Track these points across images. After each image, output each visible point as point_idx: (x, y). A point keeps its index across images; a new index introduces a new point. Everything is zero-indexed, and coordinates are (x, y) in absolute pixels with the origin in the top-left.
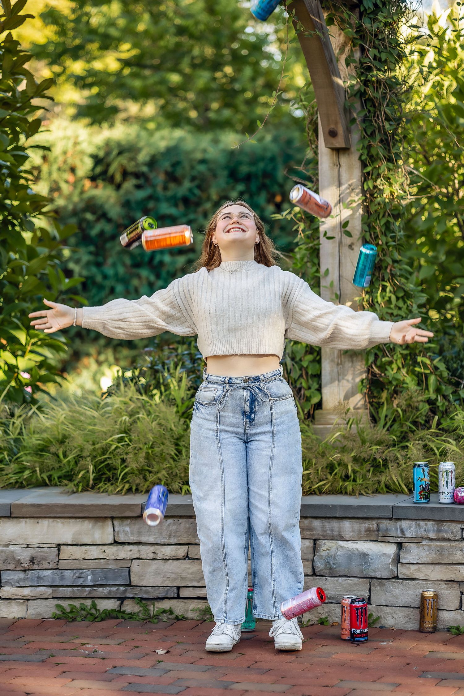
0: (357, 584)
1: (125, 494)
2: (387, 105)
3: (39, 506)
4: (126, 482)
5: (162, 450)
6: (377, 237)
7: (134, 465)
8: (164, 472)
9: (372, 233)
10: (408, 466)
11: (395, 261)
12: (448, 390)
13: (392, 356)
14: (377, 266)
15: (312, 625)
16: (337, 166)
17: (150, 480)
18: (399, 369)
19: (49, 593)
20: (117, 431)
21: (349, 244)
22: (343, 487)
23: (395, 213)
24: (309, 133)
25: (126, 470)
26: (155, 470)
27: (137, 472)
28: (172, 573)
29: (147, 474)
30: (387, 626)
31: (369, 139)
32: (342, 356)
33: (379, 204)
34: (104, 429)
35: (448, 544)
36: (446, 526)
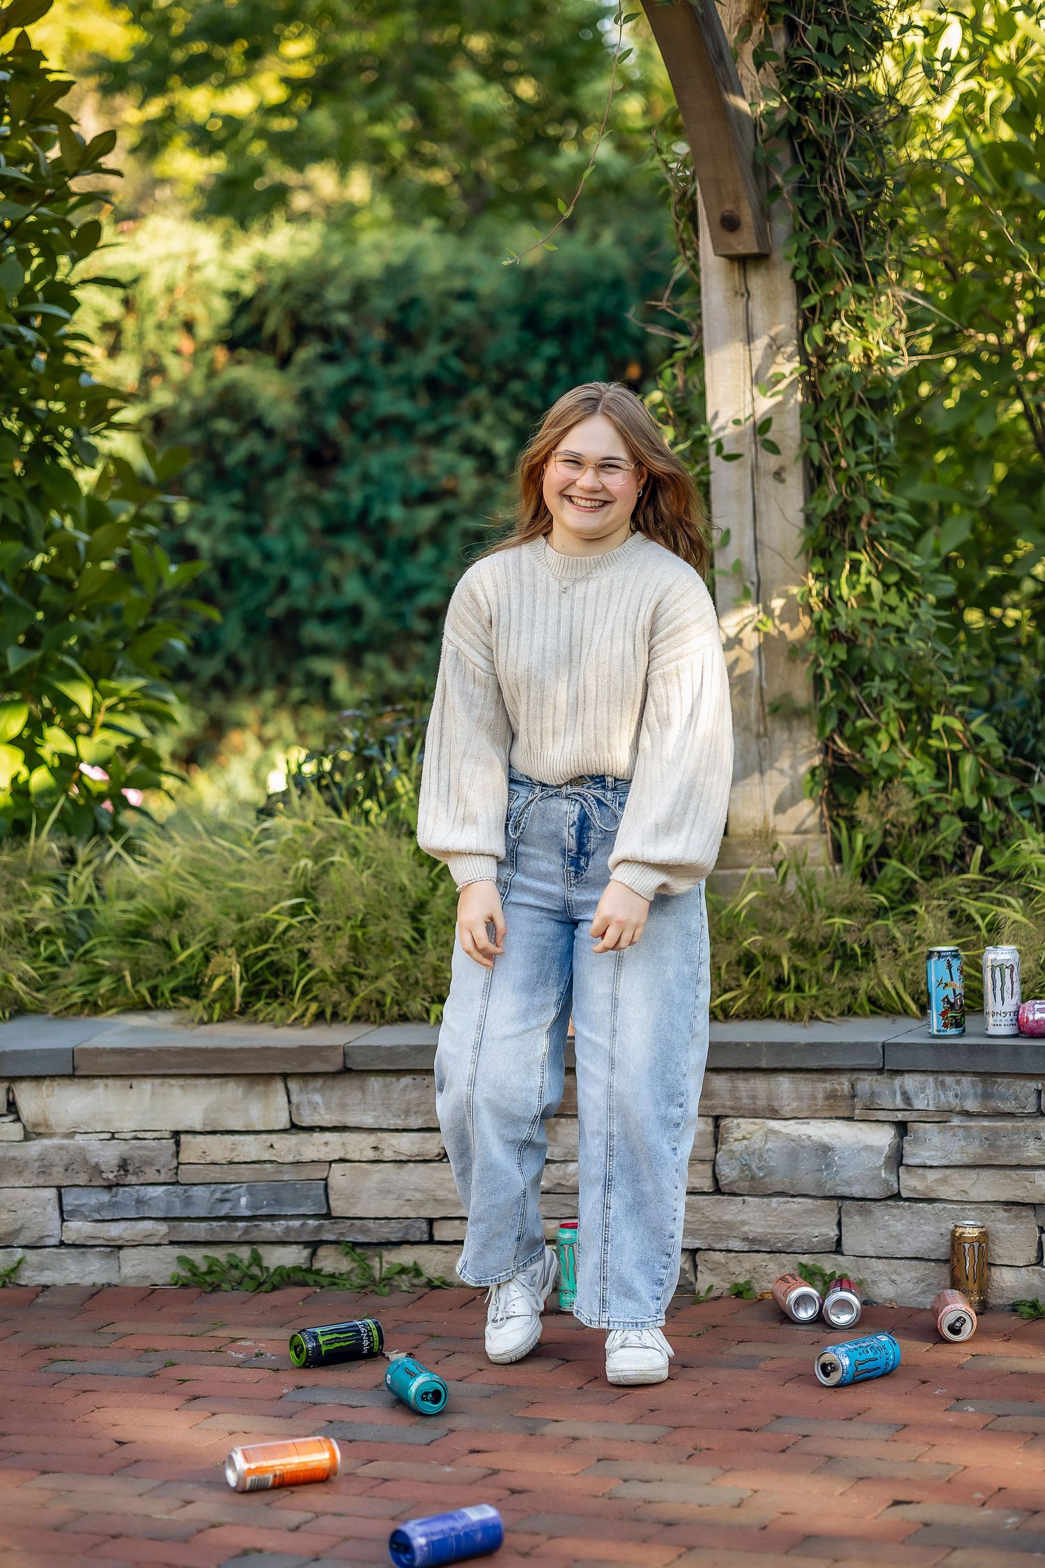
0: (812, 1210)
1: (311, 1025)
2: (851, 153)
3: (131, 1052)
4: (311, 1000)
5: (385, 931)
6: (835, 453)
7: (325, 965)
8: (390, 977)
9: (825, 443)
10: (916, 957)
11: (875, 505)
12: (1004, 786)
13: (878, 715)
14: (838, 517)
15: (717, 1298)
16: (742, 295)
17: (362, 995)
18: (894, 743)
19: (162, 1233)
20: (288, 891)
21: (776, 468)
22: (776, 1003)
23: (876, 395)
24: (677, 225)
25: (311, 974)
26: (371, 972)
27: (332, 978)
28: (416, 1190)
29: (355, 981)
30: (880, 1301)
31: (811, 232)
32: (768, 718)
33: (839, 377)
34: (261, 888)
35: (1007, 1124)
36: (1002, 1086)
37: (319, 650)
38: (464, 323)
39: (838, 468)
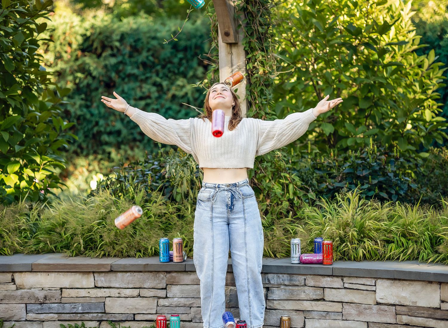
1: (102, 258)
2: (261, 16)
3: (49, 265)
4: (102, 250)
5: (125, 231)
6: (255, 99)
7: (107, 240)
8: (125, 244)
9: (252, 96)
10: (274, 241)
11: (266, 113)
12: (301, 193)
13: (266, 173)
14: (256, 116)
16: (230, 54)
17: (117, 249)
18: (270, 180)
19: (56, 317)
20: (97, 218)
23: (267, 83)
24: (213, 33)
25: (103, 243)
26: (120, 243)
27: (109, 244)
28: (130, 305)
29: (115, 245)
31: (249, 37)
33: (257, 78)
34: (89, 217)
35: (296, 288)
36: (295, 277)
37: (107, 144)
38: (154, 46)
39: (256, 103)
